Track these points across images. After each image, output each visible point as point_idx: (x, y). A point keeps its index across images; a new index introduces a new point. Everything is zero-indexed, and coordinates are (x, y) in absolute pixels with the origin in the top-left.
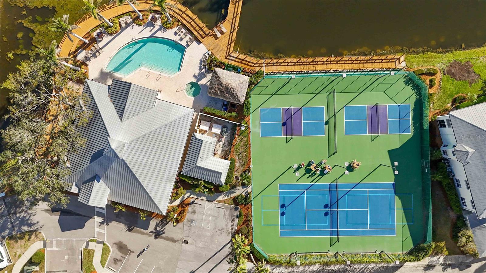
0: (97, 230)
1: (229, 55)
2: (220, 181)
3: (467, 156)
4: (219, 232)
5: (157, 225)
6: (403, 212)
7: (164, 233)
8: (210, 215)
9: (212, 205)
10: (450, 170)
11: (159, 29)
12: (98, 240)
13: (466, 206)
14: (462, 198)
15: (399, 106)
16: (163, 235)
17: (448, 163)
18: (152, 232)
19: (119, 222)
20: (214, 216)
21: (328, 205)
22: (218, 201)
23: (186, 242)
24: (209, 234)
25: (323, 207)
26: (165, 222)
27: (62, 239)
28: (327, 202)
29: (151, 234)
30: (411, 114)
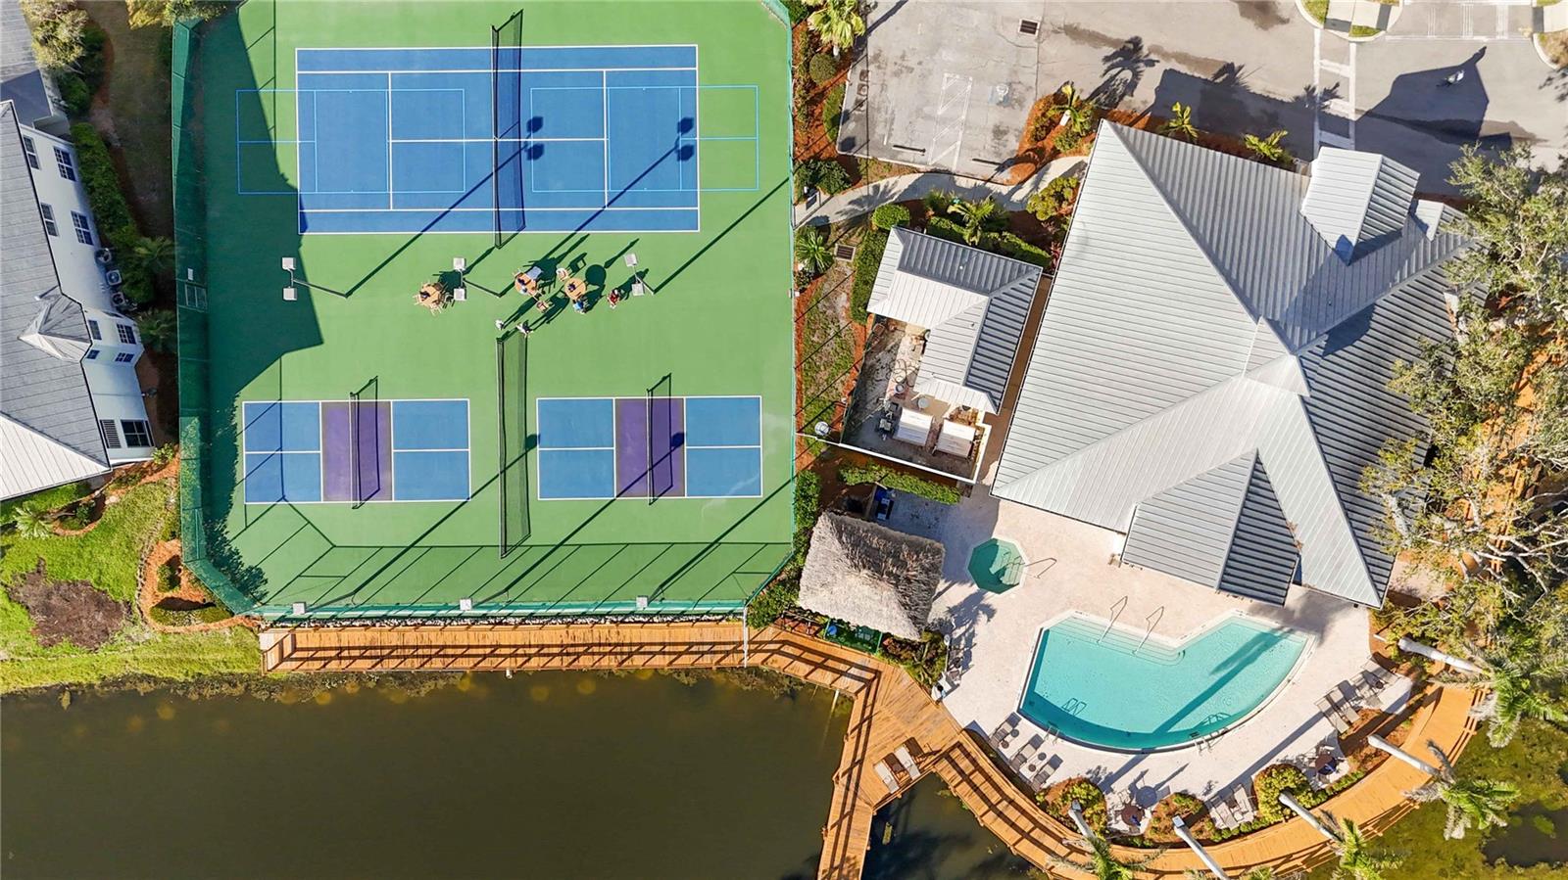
0: (1349, 71)
1: (868, 683)
2: (903, 239)
3: (47, 320)
4: (912, 62)
5: (1131, 87)
6: (272, 132)
7: (1107, 59)
8: (943, 121)
9: (935, 158)
10: (111, 275)
11: (1113, 778)
12: (1345, 35)
13: (57, 150)
14: (72, 178)
15: (283, 498)
16: (1110, 51)
17: (116, 300)
18: (1151, 63)
19: (1268, 99)
20: (928, 117)
21: (530, 158)
22: (915, 171)
23: (1029, 27)
24: (947, 56)
25: (546, 150)
26: (1102, 97)
27: (1476, 38)
28: (530, 167)
29: (1153, 57)
30: (242, 469)
